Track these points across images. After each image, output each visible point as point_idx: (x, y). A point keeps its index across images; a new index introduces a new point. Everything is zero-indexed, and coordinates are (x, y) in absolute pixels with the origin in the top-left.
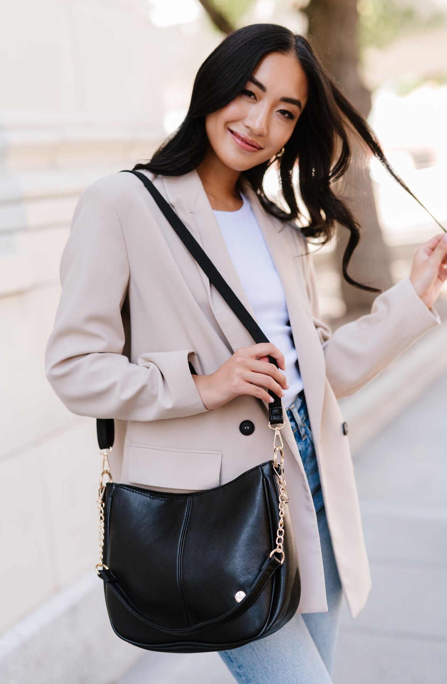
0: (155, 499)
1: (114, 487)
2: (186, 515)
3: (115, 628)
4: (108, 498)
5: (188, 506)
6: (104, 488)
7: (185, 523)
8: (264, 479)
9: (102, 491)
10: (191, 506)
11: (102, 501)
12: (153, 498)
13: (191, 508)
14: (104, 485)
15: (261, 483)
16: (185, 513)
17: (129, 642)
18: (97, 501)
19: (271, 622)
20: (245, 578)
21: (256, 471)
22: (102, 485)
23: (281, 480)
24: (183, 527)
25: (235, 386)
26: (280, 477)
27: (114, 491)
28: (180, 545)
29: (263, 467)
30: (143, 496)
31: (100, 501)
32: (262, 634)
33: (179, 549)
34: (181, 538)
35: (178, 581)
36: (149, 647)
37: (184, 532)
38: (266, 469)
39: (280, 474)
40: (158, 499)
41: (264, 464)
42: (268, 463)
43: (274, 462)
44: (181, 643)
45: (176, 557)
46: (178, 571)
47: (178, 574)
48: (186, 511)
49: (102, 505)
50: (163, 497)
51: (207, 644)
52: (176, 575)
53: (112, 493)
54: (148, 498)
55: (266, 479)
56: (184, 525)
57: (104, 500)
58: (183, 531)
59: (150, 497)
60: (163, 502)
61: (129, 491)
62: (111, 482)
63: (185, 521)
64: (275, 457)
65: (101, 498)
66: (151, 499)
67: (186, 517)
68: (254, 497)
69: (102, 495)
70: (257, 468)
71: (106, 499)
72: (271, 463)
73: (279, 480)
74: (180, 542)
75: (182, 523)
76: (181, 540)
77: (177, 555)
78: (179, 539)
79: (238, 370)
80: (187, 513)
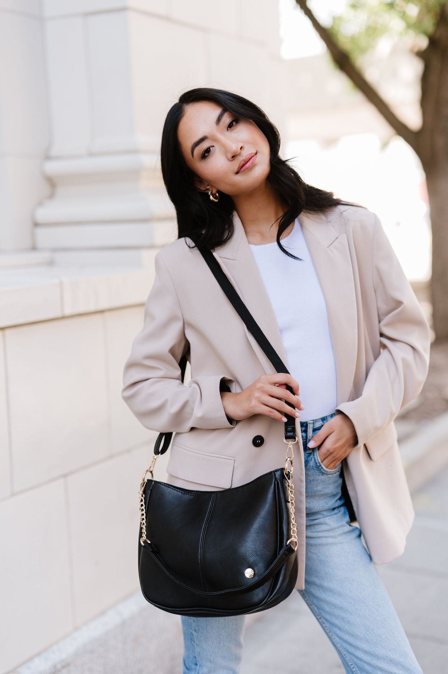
0: (186, 494)
1: (153, 483)
2: (210, 507)
3: (145, 593)
4: (148, 491)
5: (212, 501)
6: (145, 483)
7: (208, 514)
8: (276, 481)
9: (143, 486)
10: (215, 501)
11: (142, 493)
12: (184, 493)
13: (214, 502)
14: (146, 481)
15: (273, 485)
16: (209, 506)
17: (155, 606)
18: (139, 493)
19: (272, 594)
20: (254, 558)
21: (270, 475)
22: (144, 480)
23: (290, 484)
24: (207, 517)
25: (252, 407)
26: (290, 481)
27: (153, 485)
28: (203, 530)
29: (276, 473)
30: (176, 492)
31: (141, 493)
32: (264, 603)
33: (203, 533)
34: (205, 525)
35: (199, 558)
36: (171, 610)
37: (208, 520)
38: (278, 474)
39: (289, 479)
40: (188, 495)
41: (277, 471)
42: (280, 470)
43: (285, 469)
44: (198, 608)
45: (199, 539)
46: (200, 550)
47: (200, 552)
48: (210, 505)
49: (142, 496)
50: (190, 493)
51: (219, 610)
52: (198, 553)
53: (151, 487)
54: (180, 493)
55: (278, 482)
56: (208, 515)
57: (144, 492)
58: (206, 520)
59: (182, 493)
60: (192, 497)
61: (165, 487)
62: (152, 479)
63: (209, 512)
64: (286, 466)
65: (142, 490)
66: (183, 494)
67: (210, 509)
68: (266, 496)
69: (143, 489)
70: (271, 473)
71: (146, 492)
72: (282, 469)
73: (288, 483)
74: (204, 528)
75: (206, 513)
76: (204, 526)
77: (200, 538)
78: (203, 525)
79: (257, 394)
80: (211, 506)
